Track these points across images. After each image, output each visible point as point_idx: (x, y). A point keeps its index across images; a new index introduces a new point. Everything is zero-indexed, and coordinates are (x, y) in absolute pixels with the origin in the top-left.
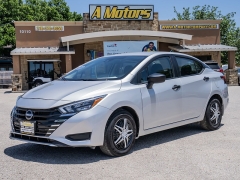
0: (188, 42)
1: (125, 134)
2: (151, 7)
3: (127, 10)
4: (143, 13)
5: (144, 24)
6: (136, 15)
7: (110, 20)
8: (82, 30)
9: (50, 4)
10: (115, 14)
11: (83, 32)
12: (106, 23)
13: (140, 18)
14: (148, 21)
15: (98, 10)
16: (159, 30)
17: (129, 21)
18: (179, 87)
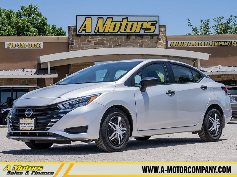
0: (204, 63)
1: (119, 131)
2: (156, 19)
3: (125, 22)
4: (146, 25)
5: (147, 40)
6: (137, 28)
7: (104, 34)
8: (67, 47)
9: (19, 16)
10: (109, 27)
11: (68, 50)
12: (97, 39)
13: (142, 32)
14: (152, 36)
15: (88, 22)
16: (167, 47)
17: (128, 36)
18: (173, 93)
